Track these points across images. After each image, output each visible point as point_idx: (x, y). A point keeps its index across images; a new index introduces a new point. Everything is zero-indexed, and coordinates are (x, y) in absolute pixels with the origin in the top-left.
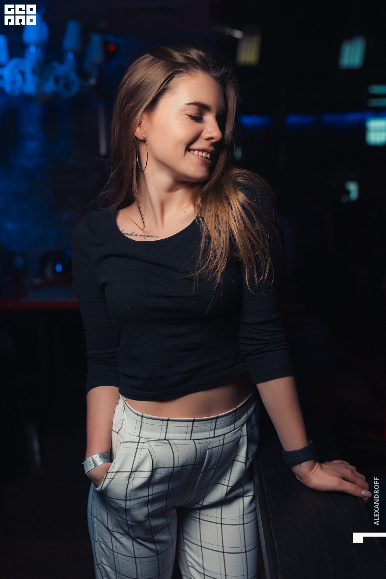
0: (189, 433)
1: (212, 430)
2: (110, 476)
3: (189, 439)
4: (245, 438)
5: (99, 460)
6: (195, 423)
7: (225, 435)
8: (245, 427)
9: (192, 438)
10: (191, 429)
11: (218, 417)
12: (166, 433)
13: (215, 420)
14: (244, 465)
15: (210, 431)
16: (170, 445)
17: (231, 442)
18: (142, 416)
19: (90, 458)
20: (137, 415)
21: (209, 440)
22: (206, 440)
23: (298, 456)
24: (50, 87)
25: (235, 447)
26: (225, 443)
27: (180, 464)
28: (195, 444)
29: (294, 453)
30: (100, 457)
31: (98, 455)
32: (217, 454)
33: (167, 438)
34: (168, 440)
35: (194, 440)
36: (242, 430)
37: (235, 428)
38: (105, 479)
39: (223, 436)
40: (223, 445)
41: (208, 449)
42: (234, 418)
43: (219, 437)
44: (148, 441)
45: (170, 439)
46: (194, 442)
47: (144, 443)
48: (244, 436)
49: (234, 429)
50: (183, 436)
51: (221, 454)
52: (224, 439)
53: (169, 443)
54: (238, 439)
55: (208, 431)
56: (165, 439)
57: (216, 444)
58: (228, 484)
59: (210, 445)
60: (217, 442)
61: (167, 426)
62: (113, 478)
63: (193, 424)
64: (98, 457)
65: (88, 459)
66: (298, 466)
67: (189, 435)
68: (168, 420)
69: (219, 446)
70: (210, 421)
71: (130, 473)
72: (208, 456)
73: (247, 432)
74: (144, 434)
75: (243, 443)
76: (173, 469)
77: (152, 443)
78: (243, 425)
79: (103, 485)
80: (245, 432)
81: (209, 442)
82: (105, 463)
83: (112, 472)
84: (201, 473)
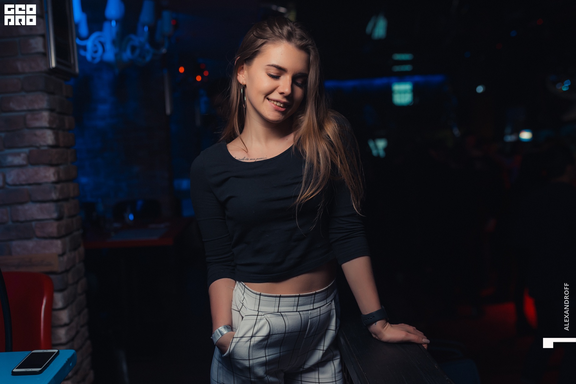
0: (295, 306)
1: (312, 304)
2: (235, 340)
3: (296, 311)
4: (334, 310)
5: (224, 330)
6: (300, 298)
7: (321, 308)
8: (333, 303)
9: (298, 310)
10: (297, 303)
11: (316, 293)
12: (279, 307)
13: (314, 296)
14: (334, 331)
15: (310, 304)
16: (282, 316)
17: (325, 313)
18: (260, 295)
19: (217, 330)
20: (256, 294)
21: (310, 311)
22: (308, 312)
23: (374, 317)
24: (127, 55)
25: (329, 318)
26: (321, 314)
27: (290, 331)
28: (300, 315)
29: (371, 315)
30: (224, 328)
31: (223, 326)
32: (316, 323)
33: (279, 311)
34: (280, 312)
35: (300, 312)
36: (332, 304)
37: (327, 302)
38: (232, 342)
39: (319, 309)
40: (320, 315)
41: (309, 319)
42: (326, 294)
43: (317, 309)
44: (265, 314)
45: (282, 311)
46: (300, 313)
47: (262, 315)
48: (333, 309)
49: (327, 304)
50: (291, 309)
51: (319, 323)
52: (320, 311)
53: (282, 315)
54: (330, 311)
55: (309, 304)
56: (278, 312)
57: (315, 315)
58: (323, 349)
59: (311, 315)
60: (315, 313)
61: (279, 301)
62: (238, 342)
63: (299, 299)
64: (223, 328)
65: (216, 331)
66: (374, 324)
67: (295, 308)
68: (280, 297)
69: (317, 316)
70: (311, 297)
71: (250, 338)
72: (310, 324)
73: (335, 307)
74: (262, 308)
75: (333, 315)
76: (285, 335)
77: (269, 316)
78: (332, 301)
79: (230, 348)
80: (334, 307)
81: (310, 313)
82: (228, 332)
83: (237, 338)
84: (304, 339)
